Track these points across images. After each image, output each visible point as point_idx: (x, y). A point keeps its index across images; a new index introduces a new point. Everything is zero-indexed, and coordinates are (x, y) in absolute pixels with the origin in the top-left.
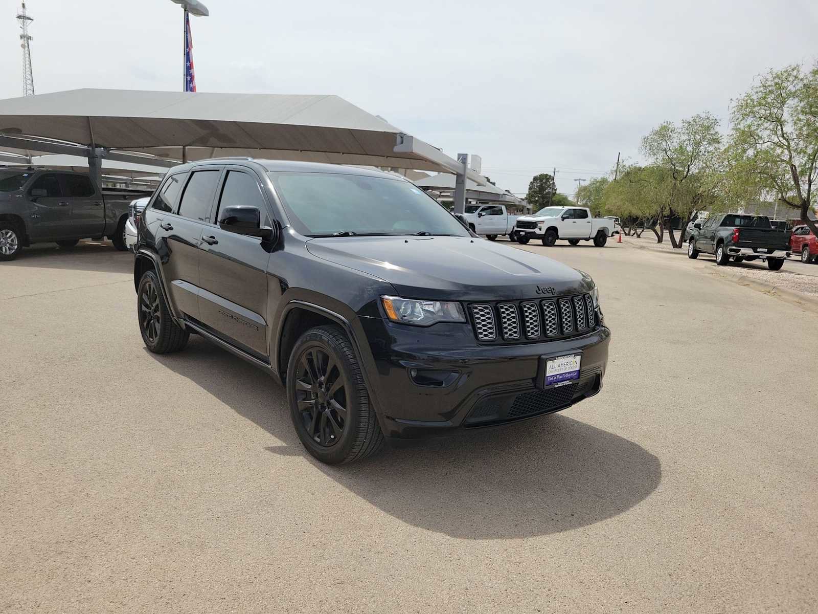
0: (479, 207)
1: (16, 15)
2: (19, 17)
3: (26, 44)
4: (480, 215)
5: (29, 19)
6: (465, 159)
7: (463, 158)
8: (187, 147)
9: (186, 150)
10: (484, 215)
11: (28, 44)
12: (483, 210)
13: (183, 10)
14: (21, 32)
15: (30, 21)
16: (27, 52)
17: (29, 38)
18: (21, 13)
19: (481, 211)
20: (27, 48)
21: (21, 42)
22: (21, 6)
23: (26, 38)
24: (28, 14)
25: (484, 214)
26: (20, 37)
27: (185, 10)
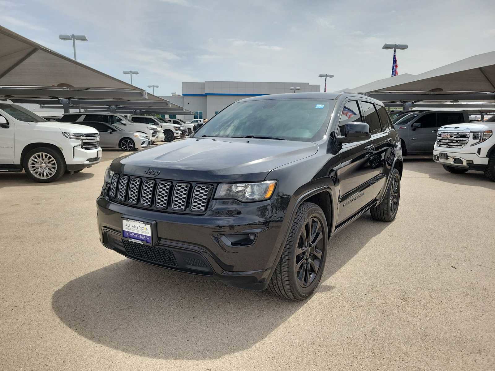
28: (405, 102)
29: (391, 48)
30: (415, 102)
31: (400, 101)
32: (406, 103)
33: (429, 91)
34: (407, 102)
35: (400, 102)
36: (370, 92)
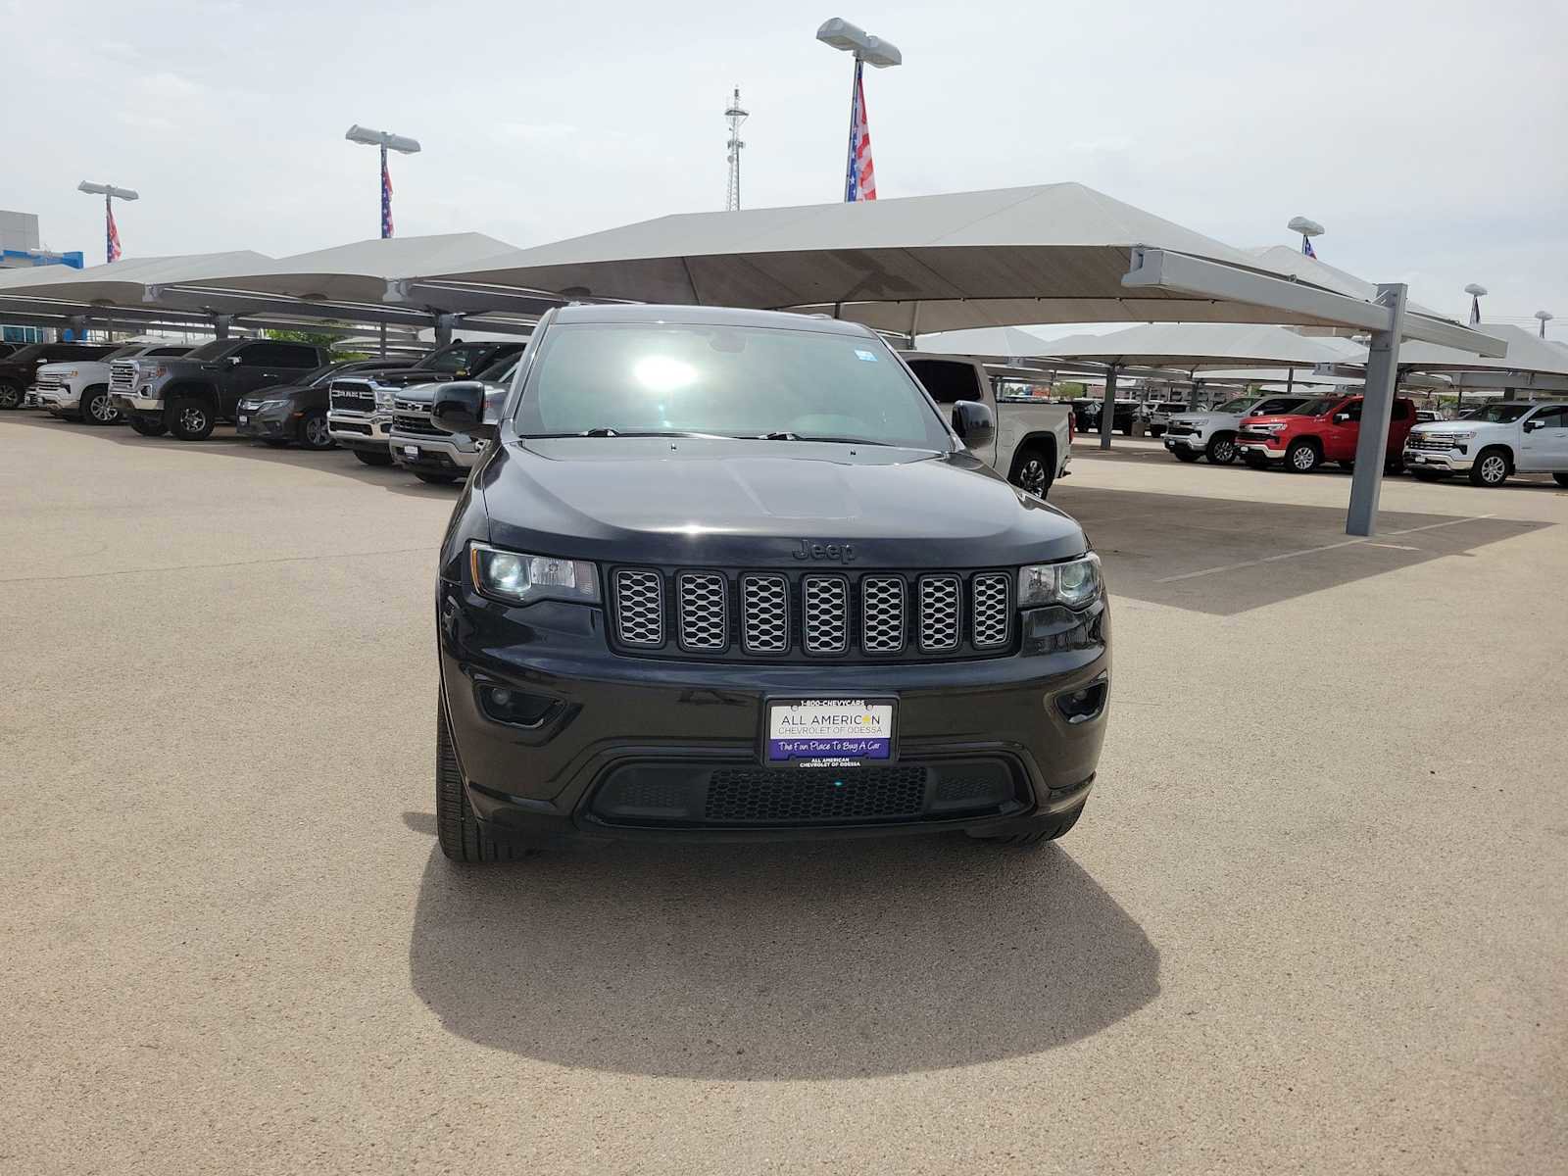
0: (1531, 407)
1: (725, 110)
2: (729, 113)
3: (735, 156)
4: (1529, 428)
5: (744, 114)
6: (1395, 295)
7: (1392, 295)
8: (842, 304)
9: (841, 307)
10: (1540, 427)
11: (738, 154)
12: (1539, 415)
13: (854, 59)
14: (729, 136)
15: (744, 117)
16: (735, 168)
17: (741, 145)
18: (732, 106)
19: (1532, 418)
20: (735, 162)
21: (729, 152)
22: (734, 93)
23: (736, 144)
24: (742, 107)
25: (1542, 423)
26: (727, 145)
27: (857, 60)
28: (439, 312)
29: (373, 143)
30: (469, 314)
31: (427, 309)
32: (444, 316)
33: (560, 293)
34: (448, 313)
35: (426, 311)
36: (415, 278)
